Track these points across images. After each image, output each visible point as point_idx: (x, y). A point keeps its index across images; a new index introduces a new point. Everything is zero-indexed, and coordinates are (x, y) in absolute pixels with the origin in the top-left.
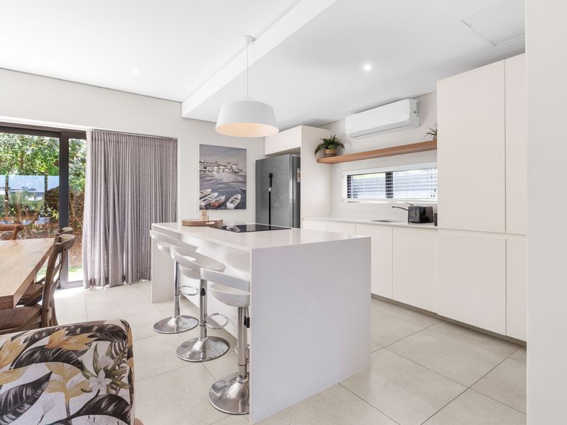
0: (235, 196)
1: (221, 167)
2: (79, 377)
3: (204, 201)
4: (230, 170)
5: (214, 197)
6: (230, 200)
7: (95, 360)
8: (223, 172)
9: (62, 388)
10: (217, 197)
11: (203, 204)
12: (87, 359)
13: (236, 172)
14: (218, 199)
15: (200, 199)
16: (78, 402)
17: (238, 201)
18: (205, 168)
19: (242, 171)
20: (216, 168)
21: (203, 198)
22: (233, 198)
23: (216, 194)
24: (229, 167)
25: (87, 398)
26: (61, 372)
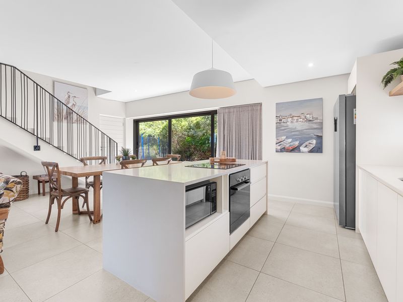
0: (310, 141)
1: (295, 118)
2: (12, 193)
3: (279, 145)
4: (303, 119)
5: (288, 143)
6: (304, 145)
7: (16, 190)
8: (297, 122)
9: (7, 196)
10: (290, 143)
11: (279, 148)
12: (14, 189)
13: (310, 120)
14: (291, 144)
15: (276, 144)
16: (11, 199)
17: (312, 146)
18: (280, 120)
19: (317, 119)
20: (290, 120)
21: (278, 143)
22: (307, 143)
23: (290, 140)
24: (303, 117)
25: (14, 198)
26: (6, 192)
